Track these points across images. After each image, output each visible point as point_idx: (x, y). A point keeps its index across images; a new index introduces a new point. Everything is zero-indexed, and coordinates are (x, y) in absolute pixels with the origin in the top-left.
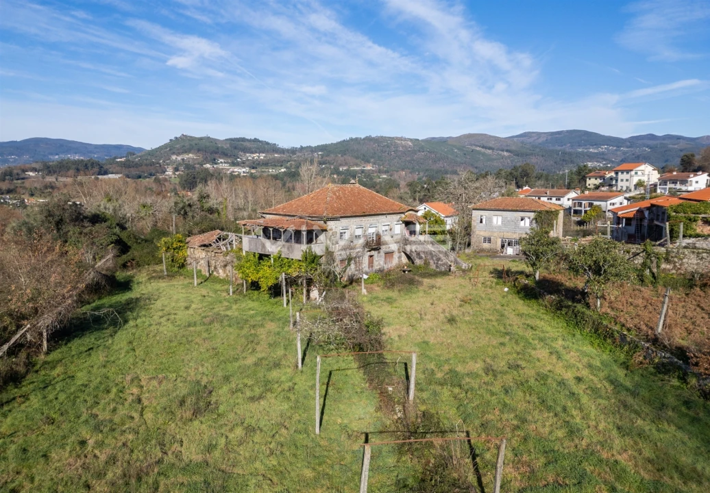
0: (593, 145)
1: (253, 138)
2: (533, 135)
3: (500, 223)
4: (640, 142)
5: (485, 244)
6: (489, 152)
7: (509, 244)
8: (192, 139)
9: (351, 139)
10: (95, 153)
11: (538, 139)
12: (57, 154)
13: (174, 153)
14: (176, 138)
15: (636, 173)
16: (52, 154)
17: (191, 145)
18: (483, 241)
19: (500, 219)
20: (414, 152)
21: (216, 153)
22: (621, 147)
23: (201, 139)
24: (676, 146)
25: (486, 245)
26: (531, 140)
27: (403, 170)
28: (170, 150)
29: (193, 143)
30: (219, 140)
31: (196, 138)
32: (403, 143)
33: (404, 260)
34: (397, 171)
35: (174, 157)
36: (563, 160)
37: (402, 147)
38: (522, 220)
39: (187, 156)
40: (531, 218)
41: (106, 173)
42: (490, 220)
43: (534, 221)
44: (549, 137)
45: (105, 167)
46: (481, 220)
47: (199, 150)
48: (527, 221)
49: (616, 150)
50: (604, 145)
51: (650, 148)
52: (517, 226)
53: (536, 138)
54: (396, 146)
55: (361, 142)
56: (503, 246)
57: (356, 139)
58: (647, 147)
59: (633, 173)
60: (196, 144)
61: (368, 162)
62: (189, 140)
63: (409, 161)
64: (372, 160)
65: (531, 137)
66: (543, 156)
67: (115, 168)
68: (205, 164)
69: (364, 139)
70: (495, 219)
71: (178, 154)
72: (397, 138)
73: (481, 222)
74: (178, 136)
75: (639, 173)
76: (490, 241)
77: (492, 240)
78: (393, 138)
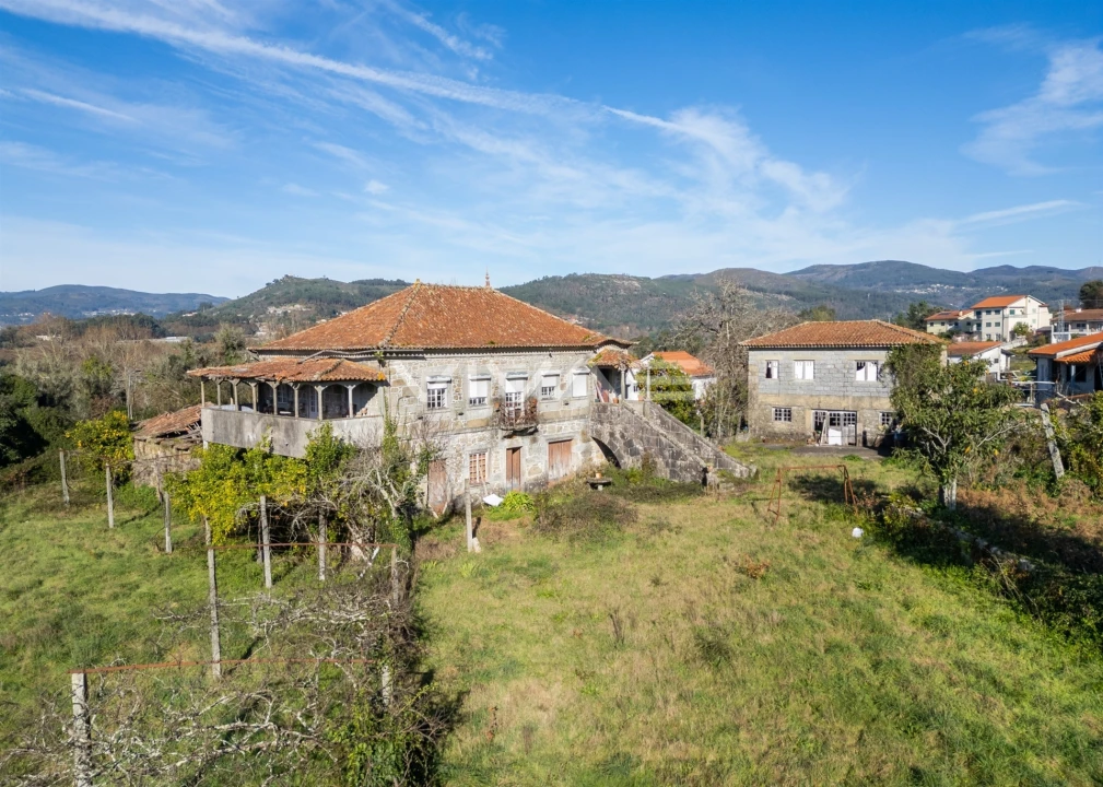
0: (918, 284)
1: (395, 280)
2: (826, 269)
3: (809, 376)
4: (991, 278)
5: (778, 422)
6: (760, 295)
7: (832, 423)
8: (300, 282)
9: (546, 279)
10: (154, 307)
11: (833, 275)
12: (94, 310)
13: (271, 304)
14: (276, 281)
15: (1012, 312)
16: (87, 309)
17: (298, 291)
18: (773, 416)
19: (810, 367)
20: (643, 297)
21: (337, 302)
22: (962, 285)
23: (315, 282)
24: (1047, 283)
25: (781, 426)
26: (823, 277)
27: (626, 323)
28: (266, 299)
29: (302, 288)
30: (342, 283)
31: (307, 281)
32: (626, 283)
33: (598, 458)
34: (617, 326)
35: (271, 310)
36: (874, 306)
37: (625, 290)
38: (859, 368)
39: (292, 308)
40: (881, 363)
41: (164, 334)
42: (787, 370)
43: (887, 370)
44: (851, 273)
45: (163, 326)
46: (769, 370)
47: (310, 299)
48: (872, 370)
49: (954, 290)
50: (935, 283)
51: (1007, 287)
52: (848, 381)
53: (830, 274)
54: (616, 288)
55: (562, 283)
56: (819, 427)
57: (554, 278)
58: (1003, 285)
59: (1007, 312)
60: (306, 290)
61: (572, 312)
62: (296, 284)
63: (636, 311)
64: (578, 310)
65: (822, 273)
66: (842, 300)
67: (177, 327)
68: (320, 319)
69: (566, 279)
70: (798, 368)
71: (279, 305)
72: (616, 277)
73: (769, 375)
74: (280, 278)
75: (1018, 312)
76: (789, 416)
77: (794, 413)
78: (610, 276)
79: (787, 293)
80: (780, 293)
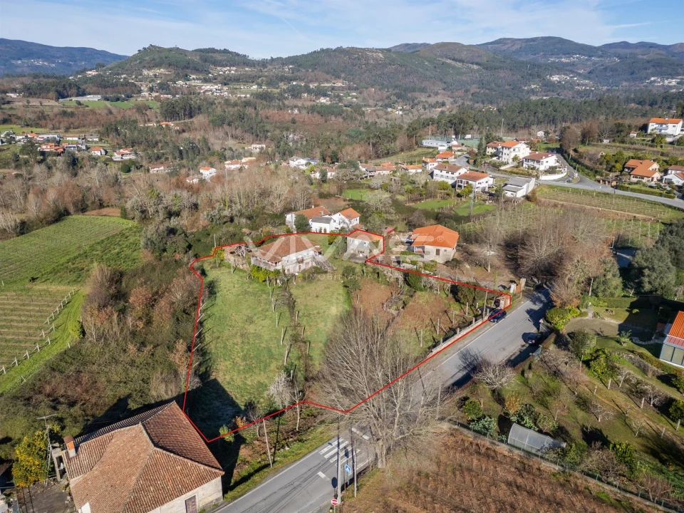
0: (565, 54)
1: (222, 49)
2: (508, 41)
4: (612, 51)
6: (459, 65)
7: (361, 252)
8: (160, 50)
9: (322, 50)
11: (512, 46)
12: (19, 59)
13: (144, 67)
14: (144, 49)
16: (14, 59)
17: (161, 58)
18: (351, 250)
19: (357, 242)
20: (385, 65)
21: (187, 68)
22: (592, 56)
23: (170, 50)
24: (645, 57)
26: (505, 47)
27: (372, 86)
28: (140, 63)
29: (163, 55)
30: (188, 51)
31: (165, 49)
32: (374, 54)
33: (314, 265)
34: (367, 88)
35: (145, 72)
36: (530, 75)
37: (373, 60)
39: (158, 71)
41: (84, 94)
42: (354, 241)
44: (524, 45)
45: (83, 87)
46: (351, 241)
47: (170, 65)
49: (587, 60)
50: (576, 54)
51: (620, 58)
53: (510, 45)
54: (367, 59)
55: (332, 54)
56: (358, 253)
57: (328, 50)
58: (617, 57)
60: (166, 58)
61: (339, 77)
62: (158, 51)
63: (380, 76)
64: (343, 75)
65: (505, 44)
66: (511, 70)
68: (178, 80)
69: (335, 50)
71: (150, 68)
72: (368, 50)
74: (147, 46)
76: (354, 250)
78: (364, 49)
79: (477, 64)
80: (472, 63)
